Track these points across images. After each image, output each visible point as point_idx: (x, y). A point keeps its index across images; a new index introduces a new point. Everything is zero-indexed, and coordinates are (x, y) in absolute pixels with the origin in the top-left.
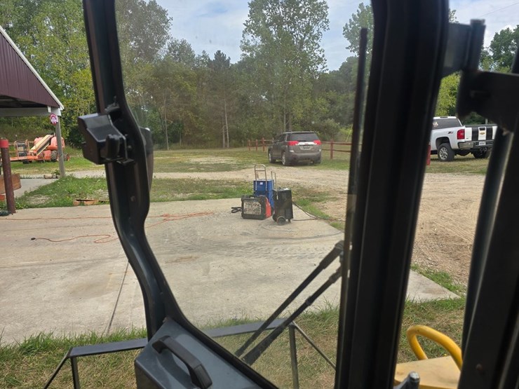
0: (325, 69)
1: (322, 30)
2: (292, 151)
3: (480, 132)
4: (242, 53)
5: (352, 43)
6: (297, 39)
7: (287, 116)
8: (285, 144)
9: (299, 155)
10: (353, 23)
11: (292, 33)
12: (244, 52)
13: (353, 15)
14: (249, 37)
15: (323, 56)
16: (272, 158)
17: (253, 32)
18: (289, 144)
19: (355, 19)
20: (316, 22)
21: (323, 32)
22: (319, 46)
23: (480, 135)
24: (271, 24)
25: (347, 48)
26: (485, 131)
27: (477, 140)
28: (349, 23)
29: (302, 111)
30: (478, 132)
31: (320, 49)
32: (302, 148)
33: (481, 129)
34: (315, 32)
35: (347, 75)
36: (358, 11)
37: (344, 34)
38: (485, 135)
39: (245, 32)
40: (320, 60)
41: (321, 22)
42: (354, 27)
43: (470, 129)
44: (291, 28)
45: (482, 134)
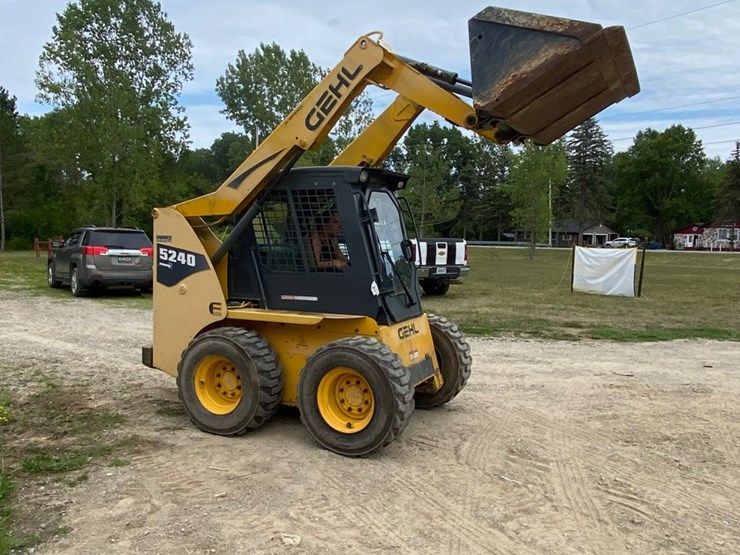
0: (188, 140)
1: (181, 78)
2: (93, 267)
3: (438, 250)
4: (38, 92)
5: (229, 107)
6: (141, 84)
7: (120, 204)
8: (79, 251)
9: (107, 274)
10: (230, 77)
11: (132, 74)
12: (42, 91)
13: (229, 65)
14: (53, 67)
15: (185, 119)
16: (54, 276)
17: (61, 61)
18: (86, 252)
19: (233, 71)
20: (172, 64)
21: (184, 83)
22: (176, 103)
23: (438, 256)
24: (96, 56)
25: (222, 112)
26: (445, 250)
27: (434, 264)
28: (225, 77)
29: (146, 198)
30: (435, 250)
31: (178, 106)
32: (115, 262)
33: (441, 246)
34: (171, 81)
35: (221, 156)
36: (237, 60)
37: (217, 90)
38: (445, 256)
39: (43, 58)
40: (180, 125)
41: (181, 66)
42: (233, 83)
43: (424, 245)
44: (132, 67)
45: (442, 254)
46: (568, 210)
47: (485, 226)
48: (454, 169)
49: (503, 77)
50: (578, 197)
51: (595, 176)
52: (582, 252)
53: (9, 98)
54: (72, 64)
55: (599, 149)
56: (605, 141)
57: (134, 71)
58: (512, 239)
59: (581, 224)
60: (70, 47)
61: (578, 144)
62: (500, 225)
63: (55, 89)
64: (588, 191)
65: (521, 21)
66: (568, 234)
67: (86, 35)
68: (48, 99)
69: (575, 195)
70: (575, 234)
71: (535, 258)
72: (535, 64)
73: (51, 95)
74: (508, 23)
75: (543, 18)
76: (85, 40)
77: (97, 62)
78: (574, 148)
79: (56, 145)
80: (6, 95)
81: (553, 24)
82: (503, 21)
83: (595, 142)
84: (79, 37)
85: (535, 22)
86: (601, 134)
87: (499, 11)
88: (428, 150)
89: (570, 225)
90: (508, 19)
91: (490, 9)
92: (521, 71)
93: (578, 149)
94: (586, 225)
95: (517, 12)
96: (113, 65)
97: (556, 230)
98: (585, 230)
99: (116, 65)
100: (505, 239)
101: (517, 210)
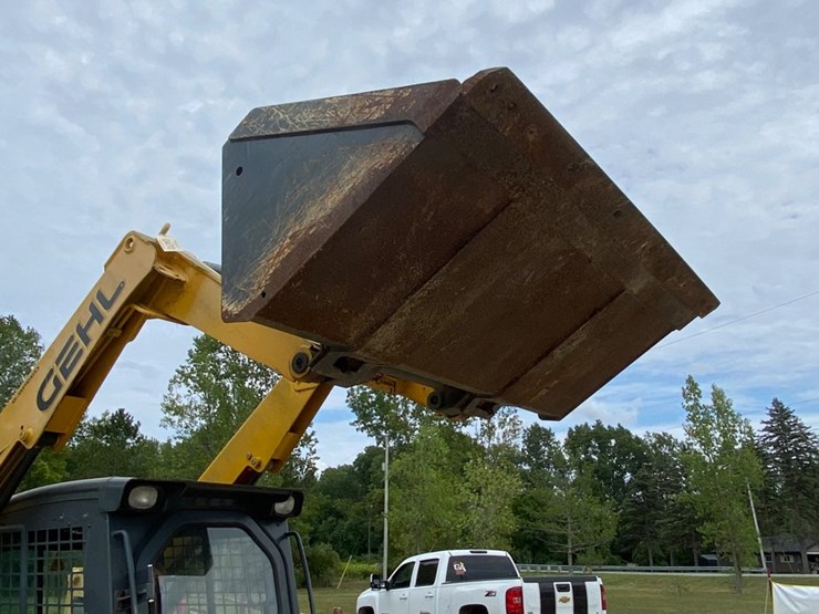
0: (315, 455)
3: (559, 595)
4: (163, 416)
5: (360, 418)
11: (261, 392)
12: (167, 415)
14: (182, 390)
15: (313, 434)
17: (192, 384)
23: (558, 604)
24: (227, 376)
25: (352, 424)
26: (570, 594)
30: (553, 595)
33: (563, 589)
35: (364, 472)
37: (347, 401)
38: (571, 604)
39: (173, 381)
40: (307, 440)
42: (364, 393)
43: (535, 587)
44: (261, 384)
45: (565, 600)
46: (780, 522)
47: (675, 546)
48: (628, 474)
49: (275, 242)
50: (791, 505)
51: (805, 478)
52: (782, 590)
53: (133, 424)
54: (202, 385)
55: (803, 444)
56: (809, 434)
57: (264, 387)
58: (714, 563)
59: (801, 540)
60: (203, 369)
61: (775, 439)
62: (695, 544)
63: (179, 411)
64: (801, 496)
65: (307, 120)
66: (787, 553)
67: (220, 356)
68: (172, 423)
69: (784, 503)
70: (797, 554)
71: (744, 591)
72: (332, 200)
73: (176, 418)
74: (283, 130)
75: (343, 100)
76: (218, 361)
77: (228, 383)
78: (770, 444)
79: (173, 471)
80: (132, 421)
81: (362, 108)
82: (276, 128)
83: (795, 436)
84: (212, 359)
85: (330, 113)
86: (801, 426)
87: (270, 110)
88: (595, 453)
89: (787, 542)
90: (283, 123)
91: (256, 113)
92: (306, 222)
93: (776, 445)
94: (808, 542)
95: (299, 104)
96: (244, 384)
97: (769, 550)
98: (808, 548)
99: (247, 384)
100: (703, 563)
101: (708, 525)
